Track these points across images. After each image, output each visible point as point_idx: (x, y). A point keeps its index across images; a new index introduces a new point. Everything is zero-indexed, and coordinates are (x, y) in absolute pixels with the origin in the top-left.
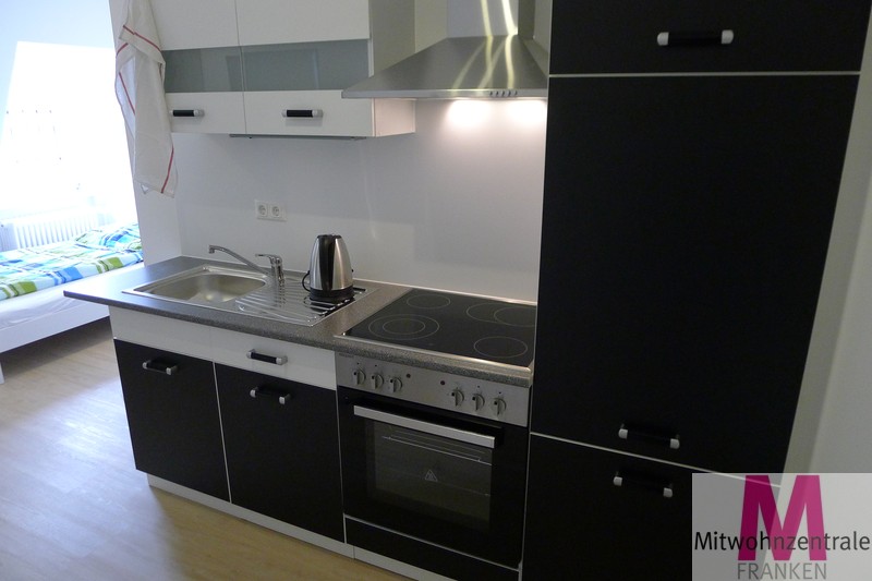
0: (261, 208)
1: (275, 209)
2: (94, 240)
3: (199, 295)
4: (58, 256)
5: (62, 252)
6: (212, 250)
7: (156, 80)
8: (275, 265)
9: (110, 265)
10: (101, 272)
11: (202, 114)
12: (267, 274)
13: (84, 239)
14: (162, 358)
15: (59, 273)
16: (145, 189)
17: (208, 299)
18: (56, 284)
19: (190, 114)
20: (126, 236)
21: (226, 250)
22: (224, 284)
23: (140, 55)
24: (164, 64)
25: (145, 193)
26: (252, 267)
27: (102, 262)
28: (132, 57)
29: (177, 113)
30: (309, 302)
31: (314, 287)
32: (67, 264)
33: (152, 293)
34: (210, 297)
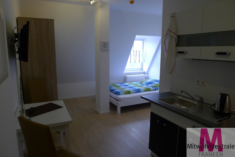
0: (198, 81)
1: (203, 82)
2: (144, 83)
3: (174, 104)
4: (136, 86)
5: (137, 85)
6: (182, 92)
7: (174, 43)
8: (201, 100)
9: (147, 90)
10: (145, 91)
11: (186, 53)
12: (197, 102)
13: (142, 82)
14: (163, 120)
15: (136, 90)
16: (166, 72)
17: (177, 105)
18: (135, 93)
19: (183, 52)
20: (152, 83)
21: (186, 92)
22: (182, 102)
23: (171, 37)
24: (177, 39)
25: (165, 73)
26: (193, 99)
27: (146, 89)
28: (168, 37)
29: (179, 52)
30: (212, 113)
31: (216, 110)
32: (137, 88)
33: (163, 101)
34: (178, 105)
